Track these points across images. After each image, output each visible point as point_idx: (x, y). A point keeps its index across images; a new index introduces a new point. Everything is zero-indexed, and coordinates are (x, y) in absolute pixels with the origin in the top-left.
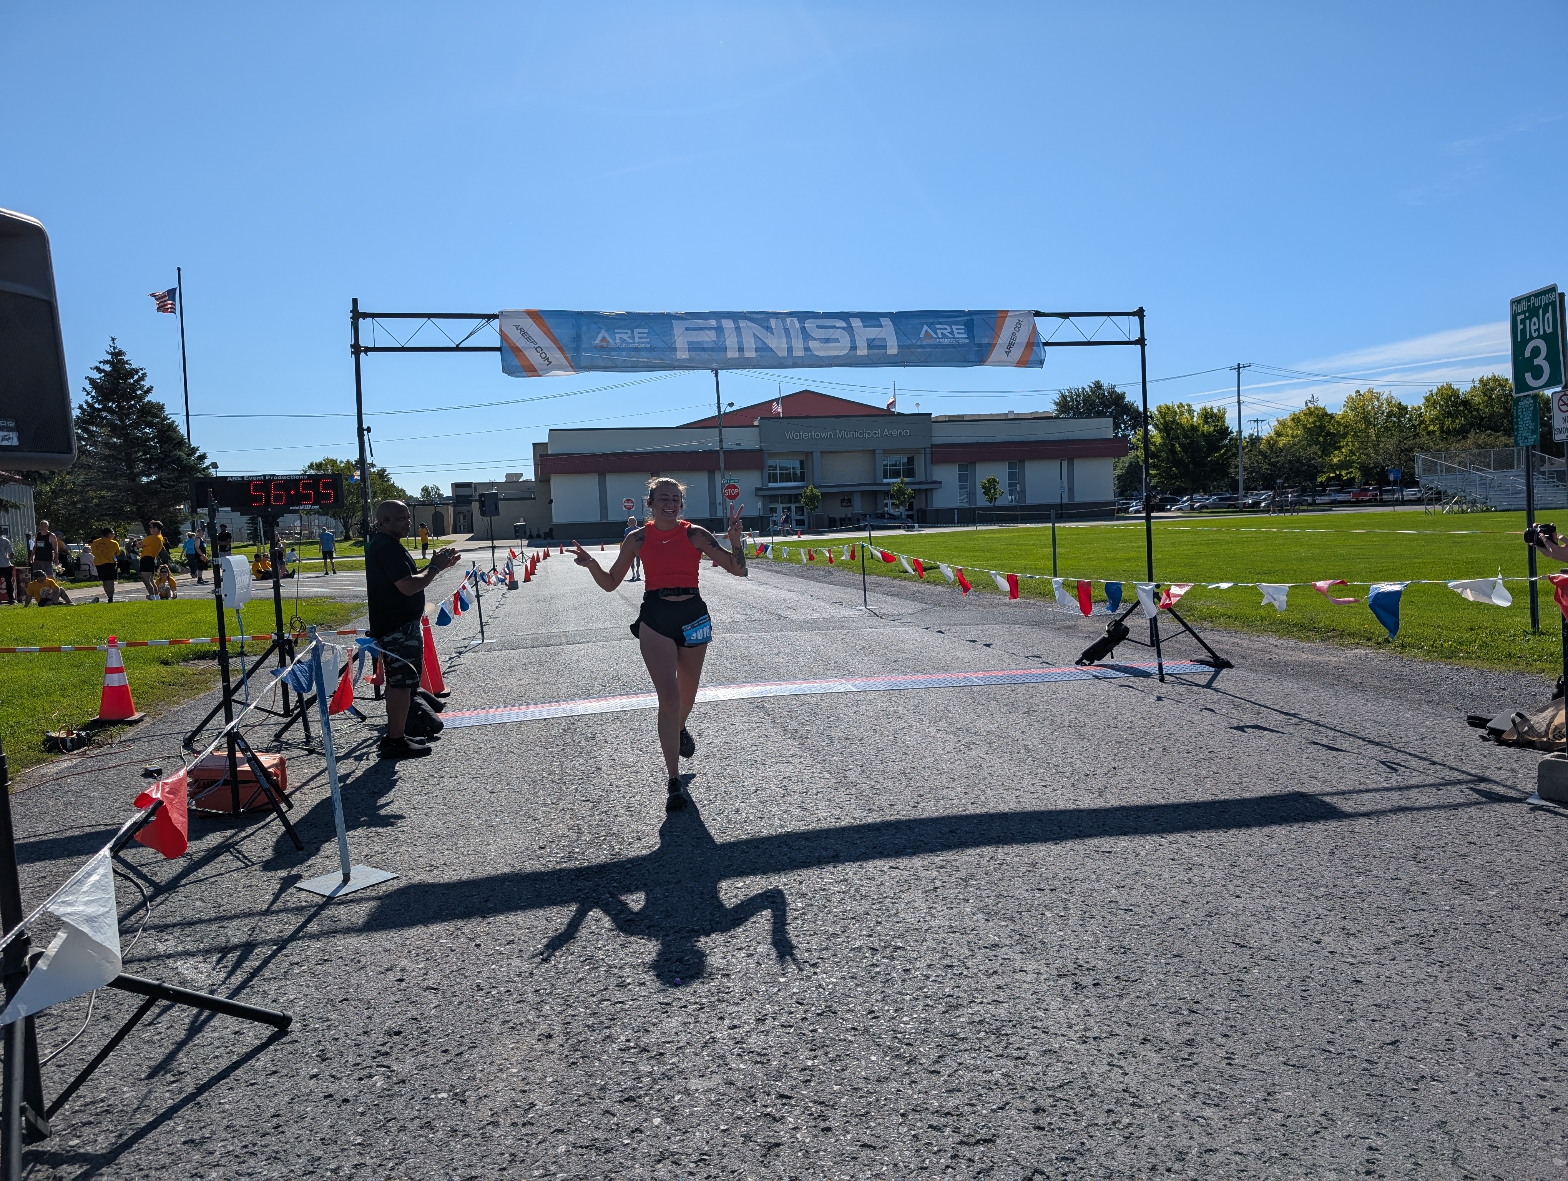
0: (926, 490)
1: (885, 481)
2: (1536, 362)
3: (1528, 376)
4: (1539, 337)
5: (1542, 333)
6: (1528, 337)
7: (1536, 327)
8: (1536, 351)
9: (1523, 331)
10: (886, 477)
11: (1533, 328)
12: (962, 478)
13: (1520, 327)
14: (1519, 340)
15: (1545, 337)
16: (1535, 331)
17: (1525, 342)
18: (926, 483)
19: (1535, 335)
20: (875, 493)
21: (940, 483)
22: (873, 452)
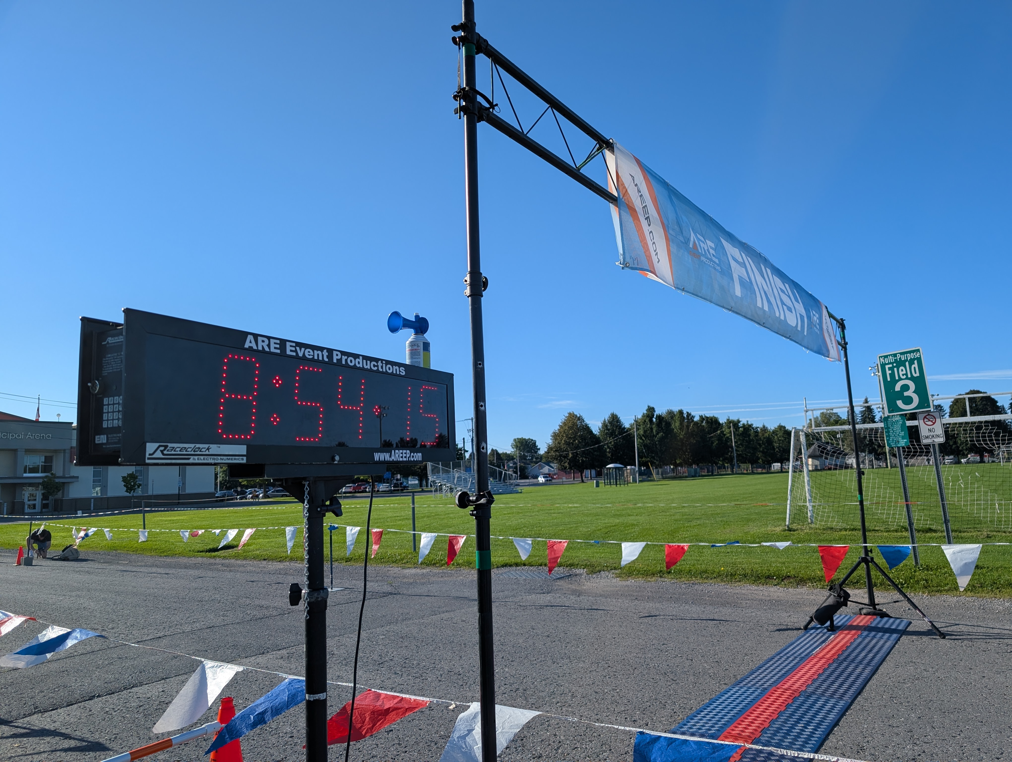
0: (64, 483)
1: (25, 475)
2: (906, 394)
3: (900, 403)
4: (907, 378)
5: (909, 376)
6: (897, 378)
7: (904, 372)
8: (906, 388)
9: (892, 375)
10: (25, 472)
11: (901, 373)
12: (95, 474)
13: (888, 372)
14: (889, 380)
15: (912, 379)
16: (903, 375)
17: (894, 382)
18: (63, 477)
19: (905, 377)
20: (14, 485)
21: (78, 477)
22: (15, 451)
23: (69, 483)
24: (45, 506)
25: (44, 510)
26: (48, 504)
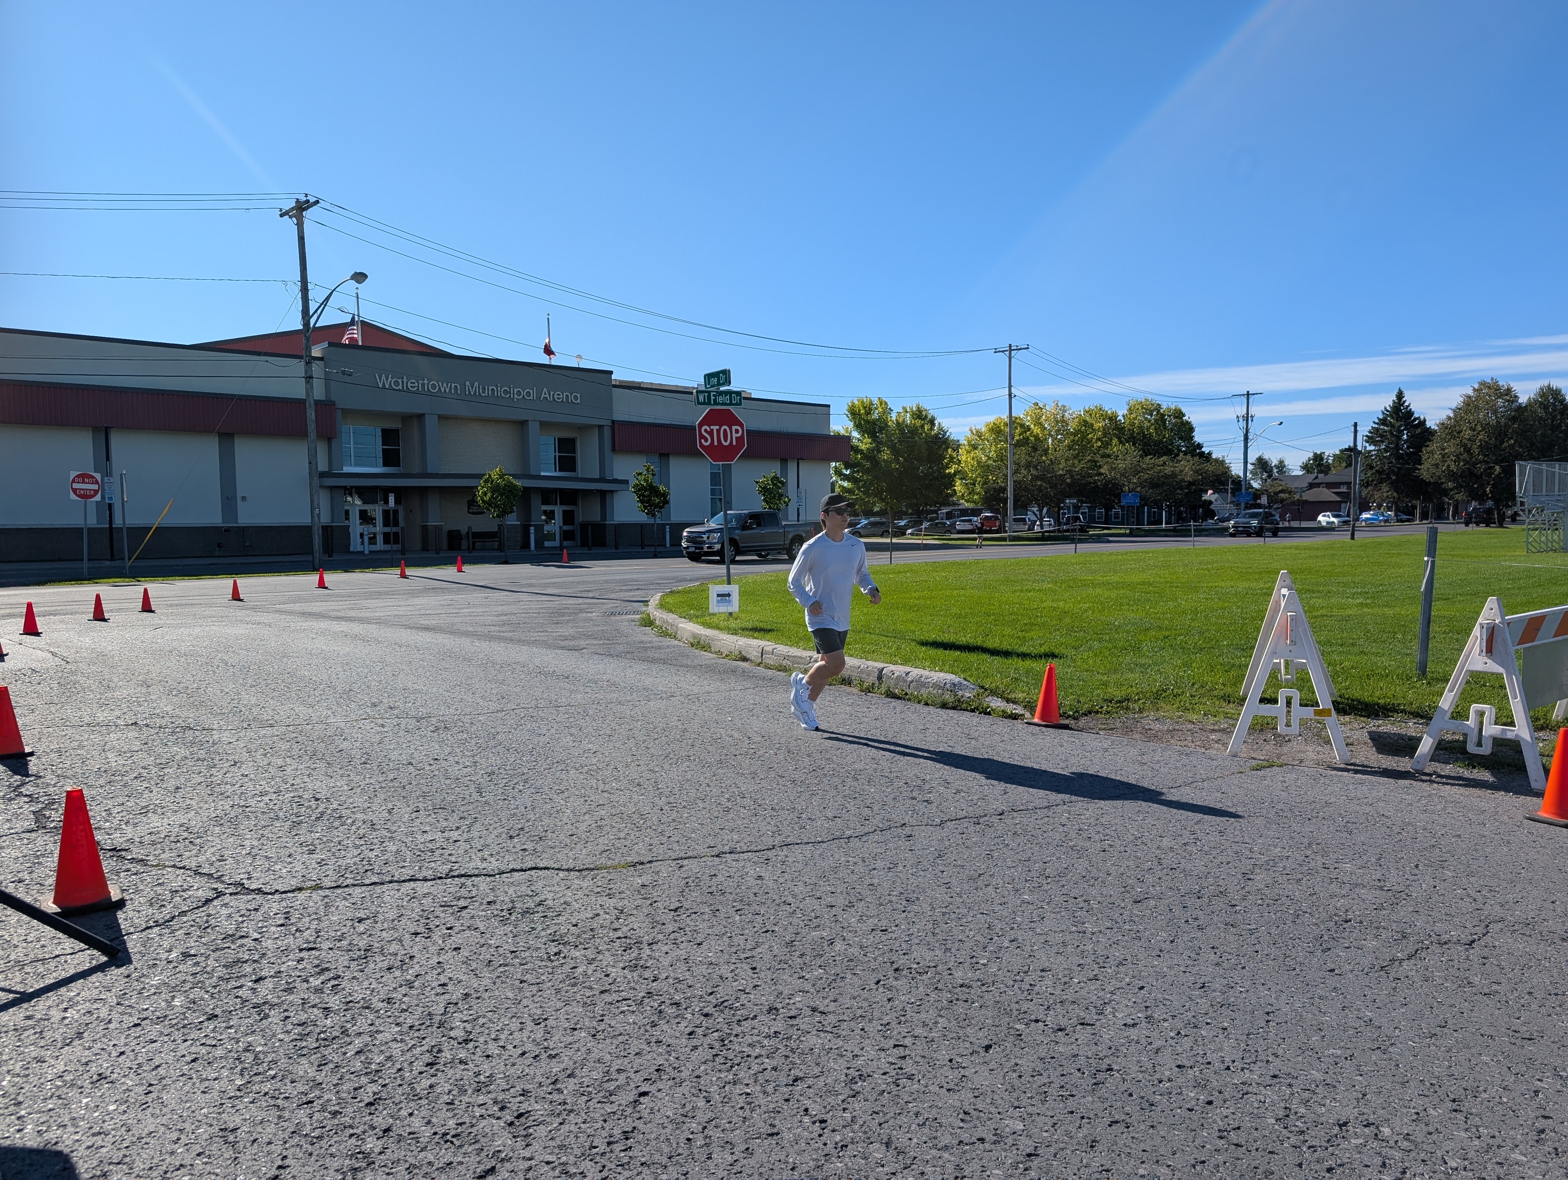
0: (603, 492)
18: (601, 480)
20: (528, 491)
22: (523, 424)
23: (612, 492)
24: (567, 536)
25: (565, 543)
26: (573, 531)
